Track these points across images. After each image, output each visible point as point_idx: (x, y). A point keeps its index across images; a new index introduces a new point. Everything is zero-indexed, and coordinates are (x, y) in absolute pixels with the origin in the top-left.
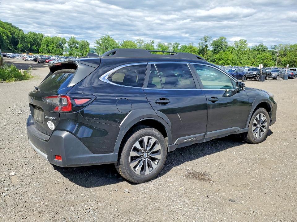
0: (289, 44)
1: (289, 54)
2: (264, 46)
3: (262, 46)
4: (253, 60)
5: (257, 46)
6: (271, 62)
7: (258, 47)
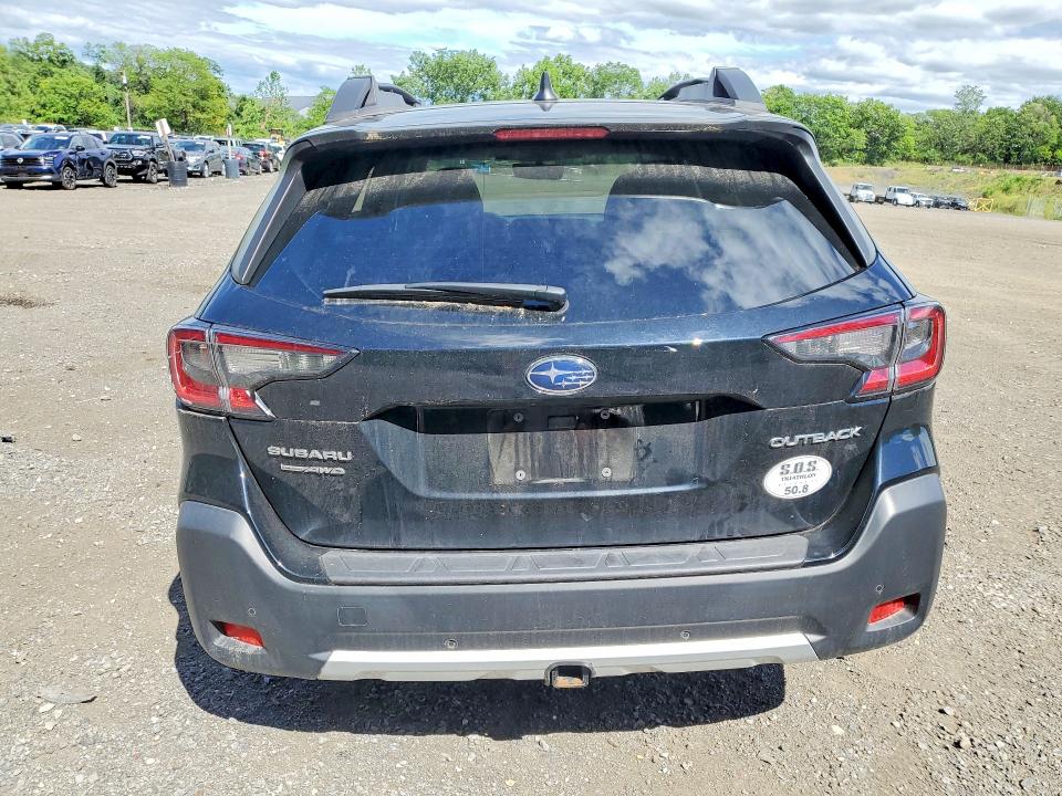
0: (146, 45)
1: (158, 84)
2: (57, 43)
3: (51, 43)
4: (32, 98)
5: (31, 41)
6: (105, 109)
7: (37, 46)
